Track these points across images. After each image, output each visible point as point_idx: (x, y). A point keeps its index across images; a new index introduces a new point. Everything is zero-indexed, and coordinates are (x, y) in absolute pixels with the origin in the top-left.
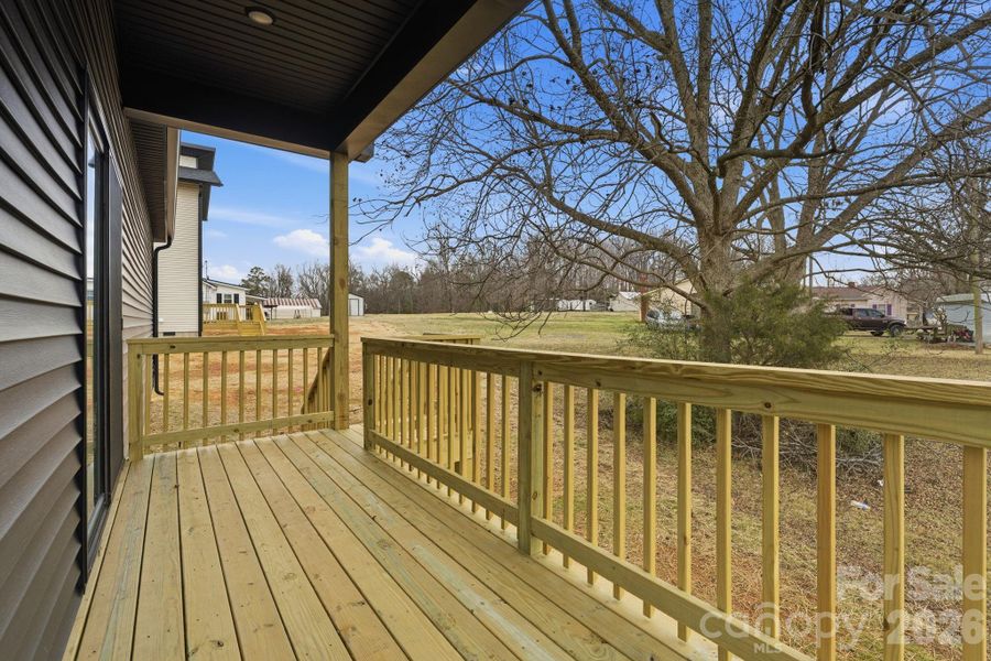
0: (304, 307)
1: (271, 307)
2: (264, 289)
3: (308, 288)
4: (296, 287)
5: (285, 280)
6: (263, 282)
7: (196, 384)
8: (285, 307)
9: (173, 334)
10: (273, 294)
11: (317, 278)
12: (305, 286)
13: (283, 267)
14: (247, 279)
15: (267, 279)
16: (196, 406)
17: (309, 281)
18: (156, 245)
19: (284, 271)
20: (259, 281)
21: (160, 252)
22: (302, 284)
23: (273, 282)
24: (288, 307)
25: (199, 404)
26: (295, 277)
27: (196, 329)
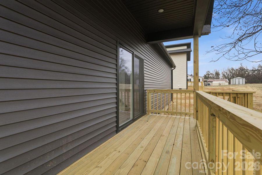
0: (222, 82)
1: (211, 82)
2: (211, 77)
3: (225, 76)
4: (221, 76)
5: (217, 74)
6: (210, 75)
7: (183, 101)
8: (216, 82)
9: (181, 89)
10: (213, 78)
11: (228, 73)
12: (224, 75)
13: (216, 70)
14: (205, 74)
15: (211, 74)
16: (179, 106)
17: (225, 74)
18: (172, 69)
19: (217, 71)
20: (209, 75)
21: (173, 70)
22: (223, 74)
23: (213, 75)
24: (217, 82)
25: (180, 106)
26: (220, 73)
27: (186, 88)
